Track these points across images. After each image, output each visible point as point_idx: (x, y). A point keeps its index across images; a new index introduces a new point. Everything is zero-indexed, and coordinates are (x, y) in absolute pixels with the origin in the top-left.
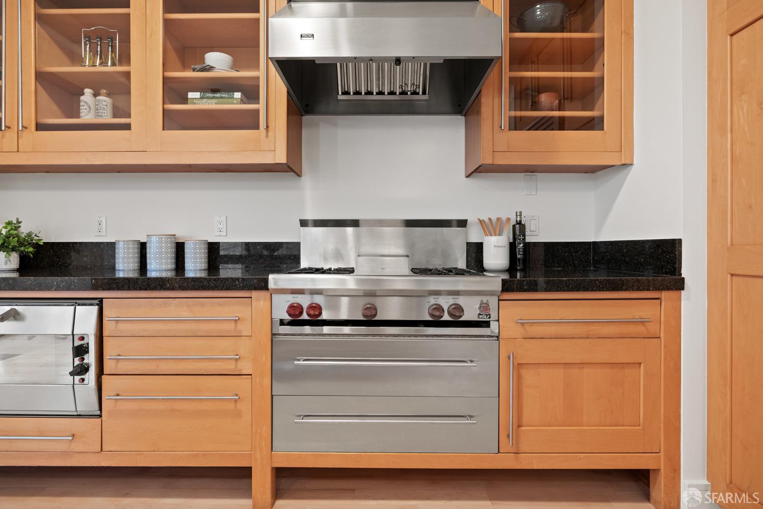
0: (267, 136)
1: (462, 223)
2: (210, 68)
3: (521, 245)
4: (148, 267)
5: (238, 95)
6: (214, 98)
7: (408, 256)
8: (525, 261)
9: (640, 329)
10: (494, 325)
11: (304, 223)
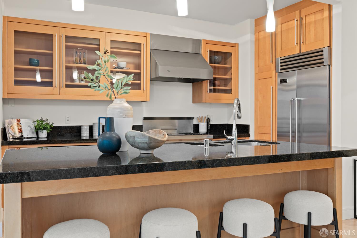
0: (144, 92)
3: (209, 125)
7: (176, 129)
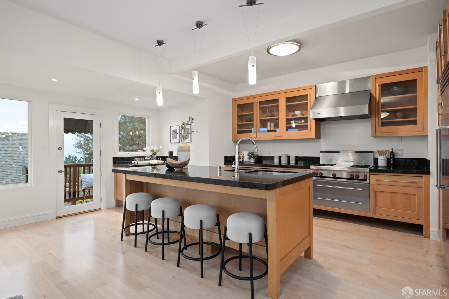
0: (310, 132)
1: (372, 152)
2: (296, 115)
3: (392, 159)
4: (282, 162)
5: (303, 121)
6: (297, 122)
7: (353, 161)
8: (394, 164)
9: (416, 185)
10: (368, 180)
11: (321, 152)
